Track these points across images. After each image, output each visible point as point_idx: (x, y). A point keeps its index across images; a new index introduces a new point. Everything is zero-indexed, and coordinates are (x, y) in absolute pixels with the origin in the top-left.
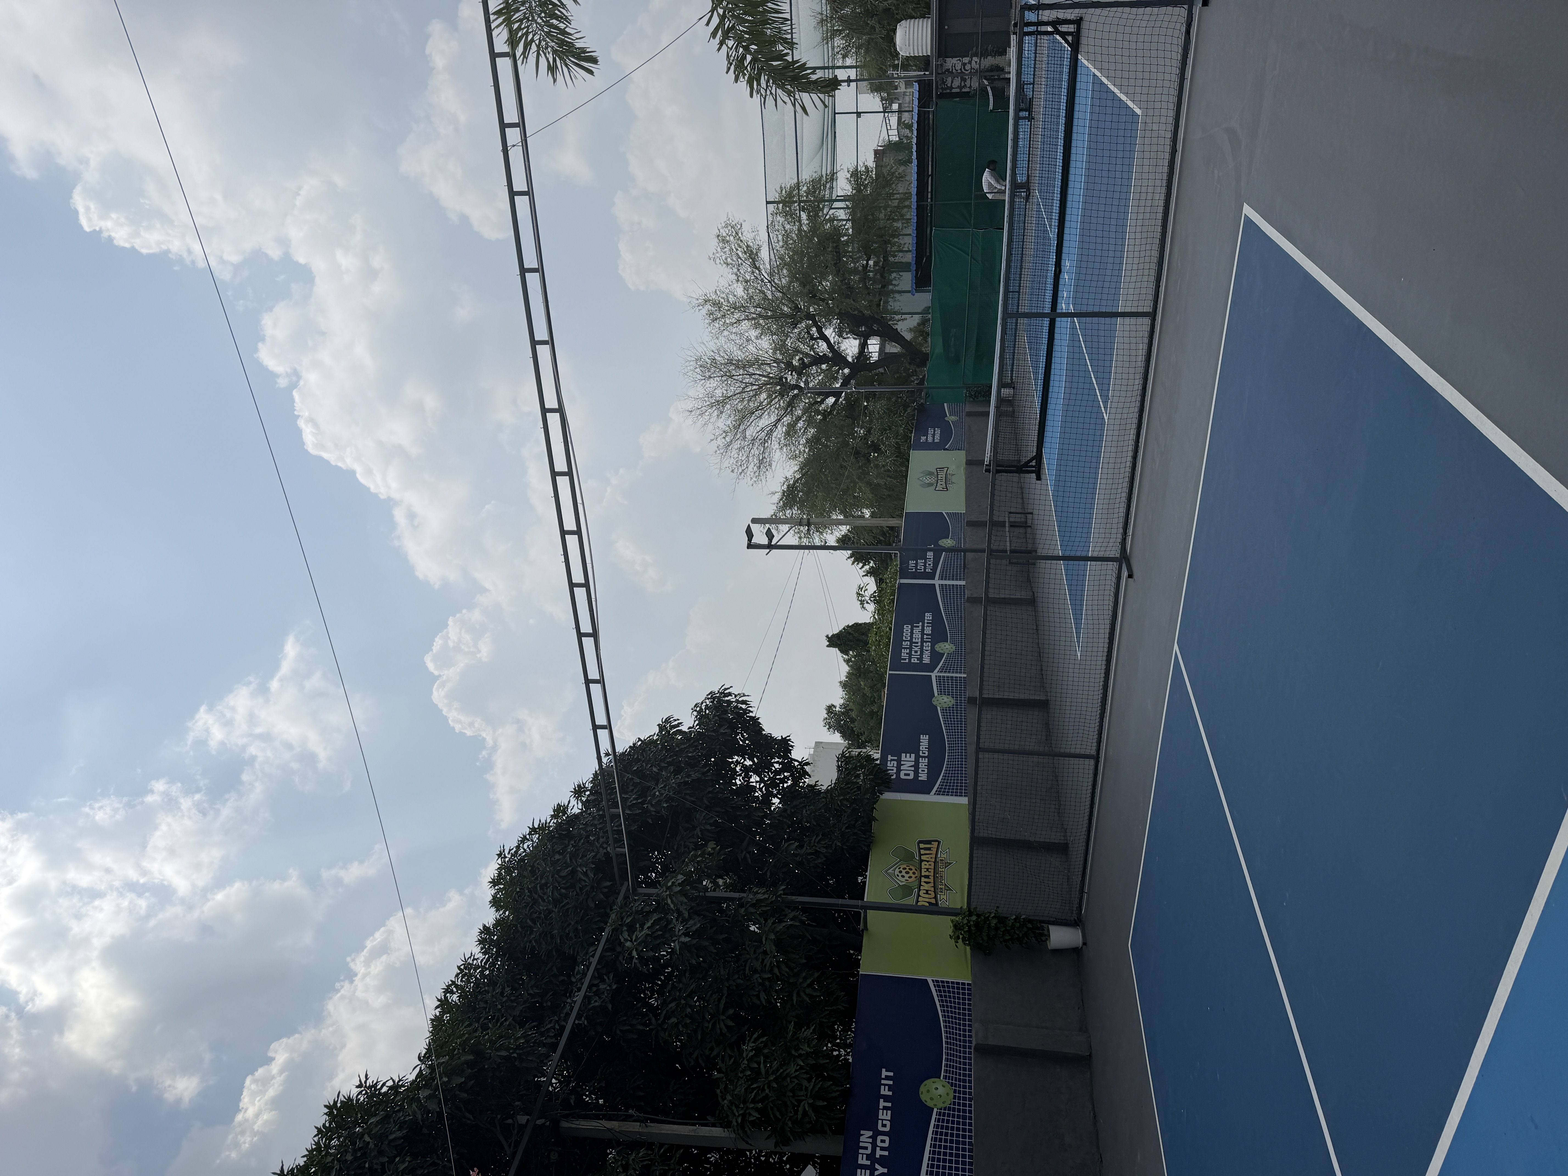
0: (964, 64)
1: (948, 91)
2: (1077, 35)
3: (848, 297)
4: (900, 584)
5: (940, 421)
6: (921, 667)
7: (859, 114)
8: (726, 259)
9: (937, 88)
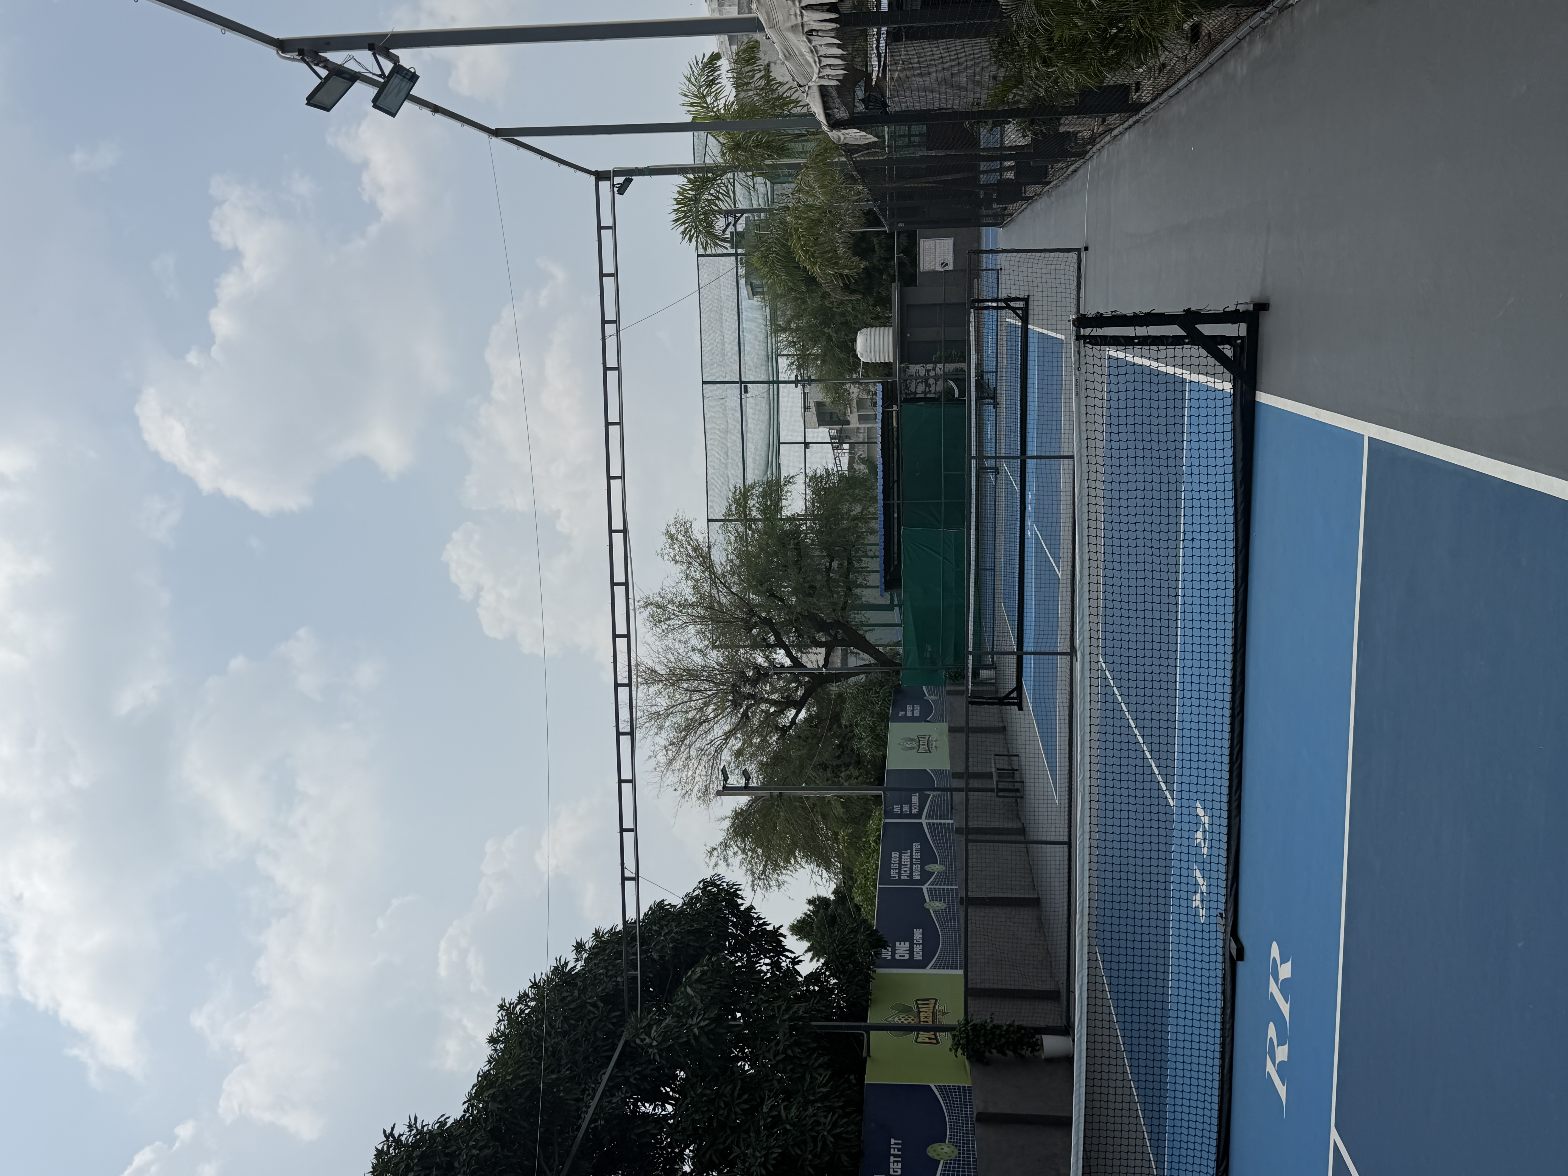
0: (928, 371)
1: (912, 396)
2: (1026, 310)
3: (810, 595)
4: (885, 824)
5: (919, 699)
6: (911, 881)
7: (807, 445)
8: (675, 556)
9: (901, 393)
